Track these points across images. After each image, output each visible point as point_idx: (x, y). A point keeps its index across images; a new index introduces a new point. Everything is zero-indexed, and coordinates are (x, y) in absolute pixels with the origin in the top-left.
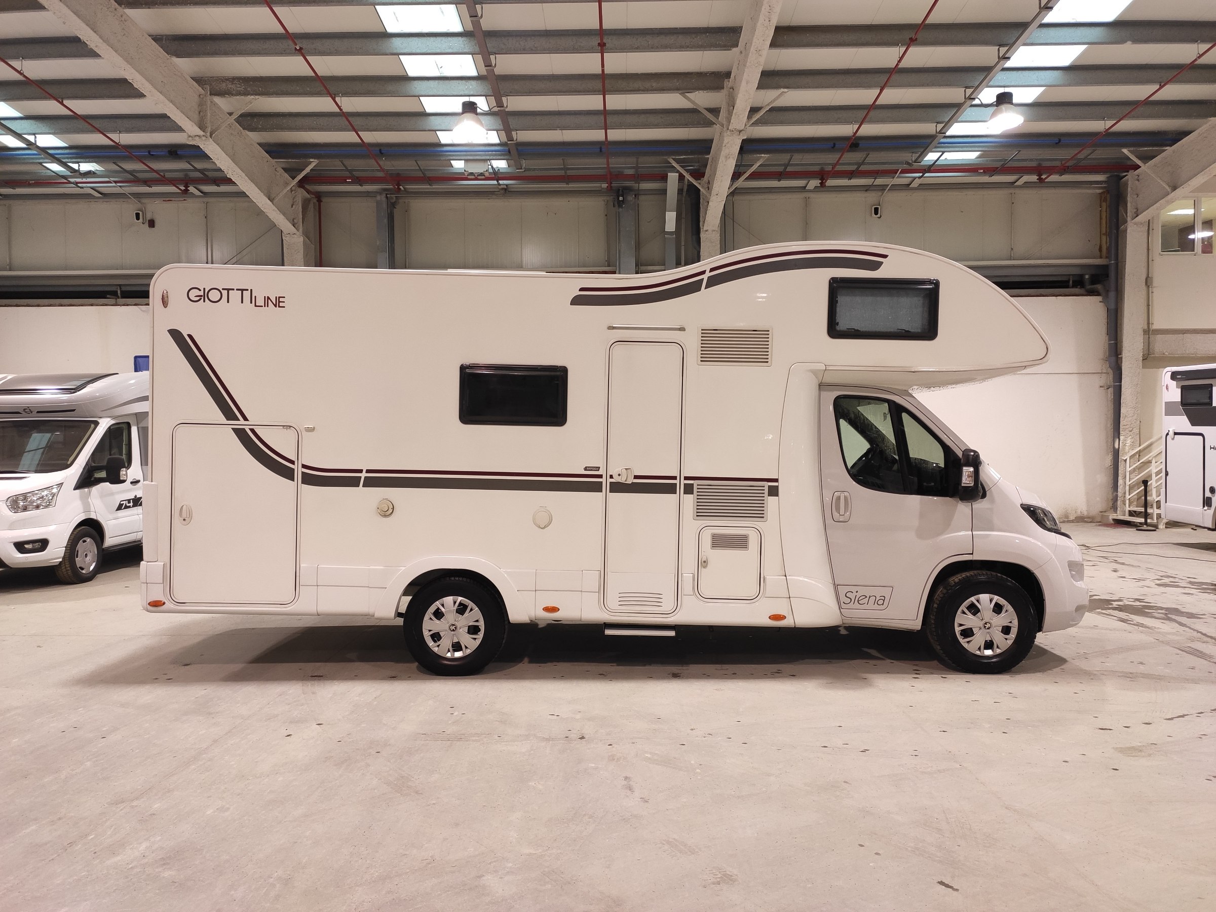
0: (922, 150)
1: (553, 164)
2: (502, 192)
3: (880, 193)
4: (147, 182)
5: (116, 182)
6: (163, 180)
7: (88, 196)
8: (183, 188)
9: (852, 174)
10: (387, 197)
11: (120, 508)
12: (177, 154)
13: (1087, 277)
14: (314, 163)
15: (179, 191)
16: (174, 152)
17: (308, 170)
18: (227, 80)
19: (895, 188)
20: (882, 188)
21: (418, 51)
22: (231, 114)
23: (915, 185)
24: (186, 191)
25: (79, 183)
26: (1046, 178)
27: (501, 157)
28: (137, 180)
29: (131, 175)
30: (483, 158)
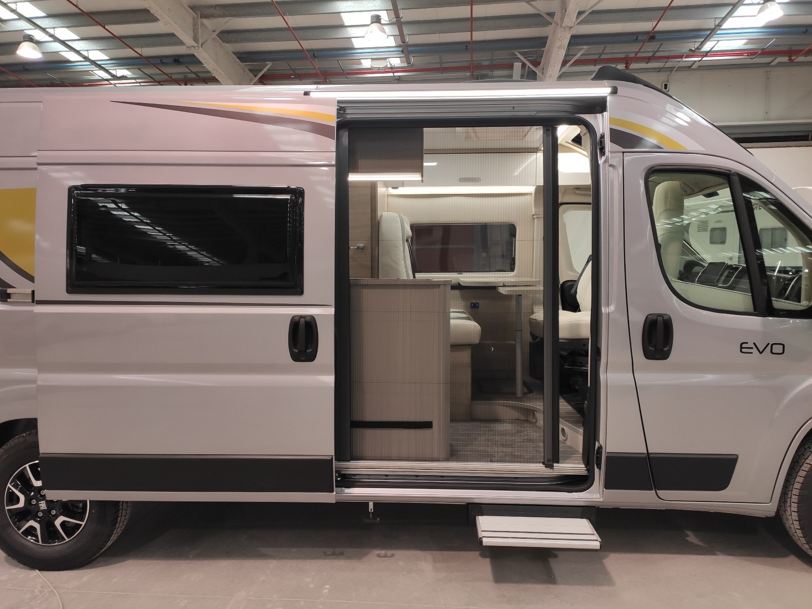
0: (703, 40)
1: (432, 60)
2: (397, 81)
3: (669, 74)
4: (160, 82)
5: (140, 83)
6: (171, 80)
9: (649, 59)
12: (179, 62)
14: (269, 65)
16: (177, 60)
17: (265, 70)
18: (212, 6)
19: (681, 69)
20: (671, 69)
22: (214, 31)
23: (695, 66)
25: (115, 84)
26: (795, 59)
27: (398, 56)
28: (154, 81)
29: (149, 76)
30: (385, 57)
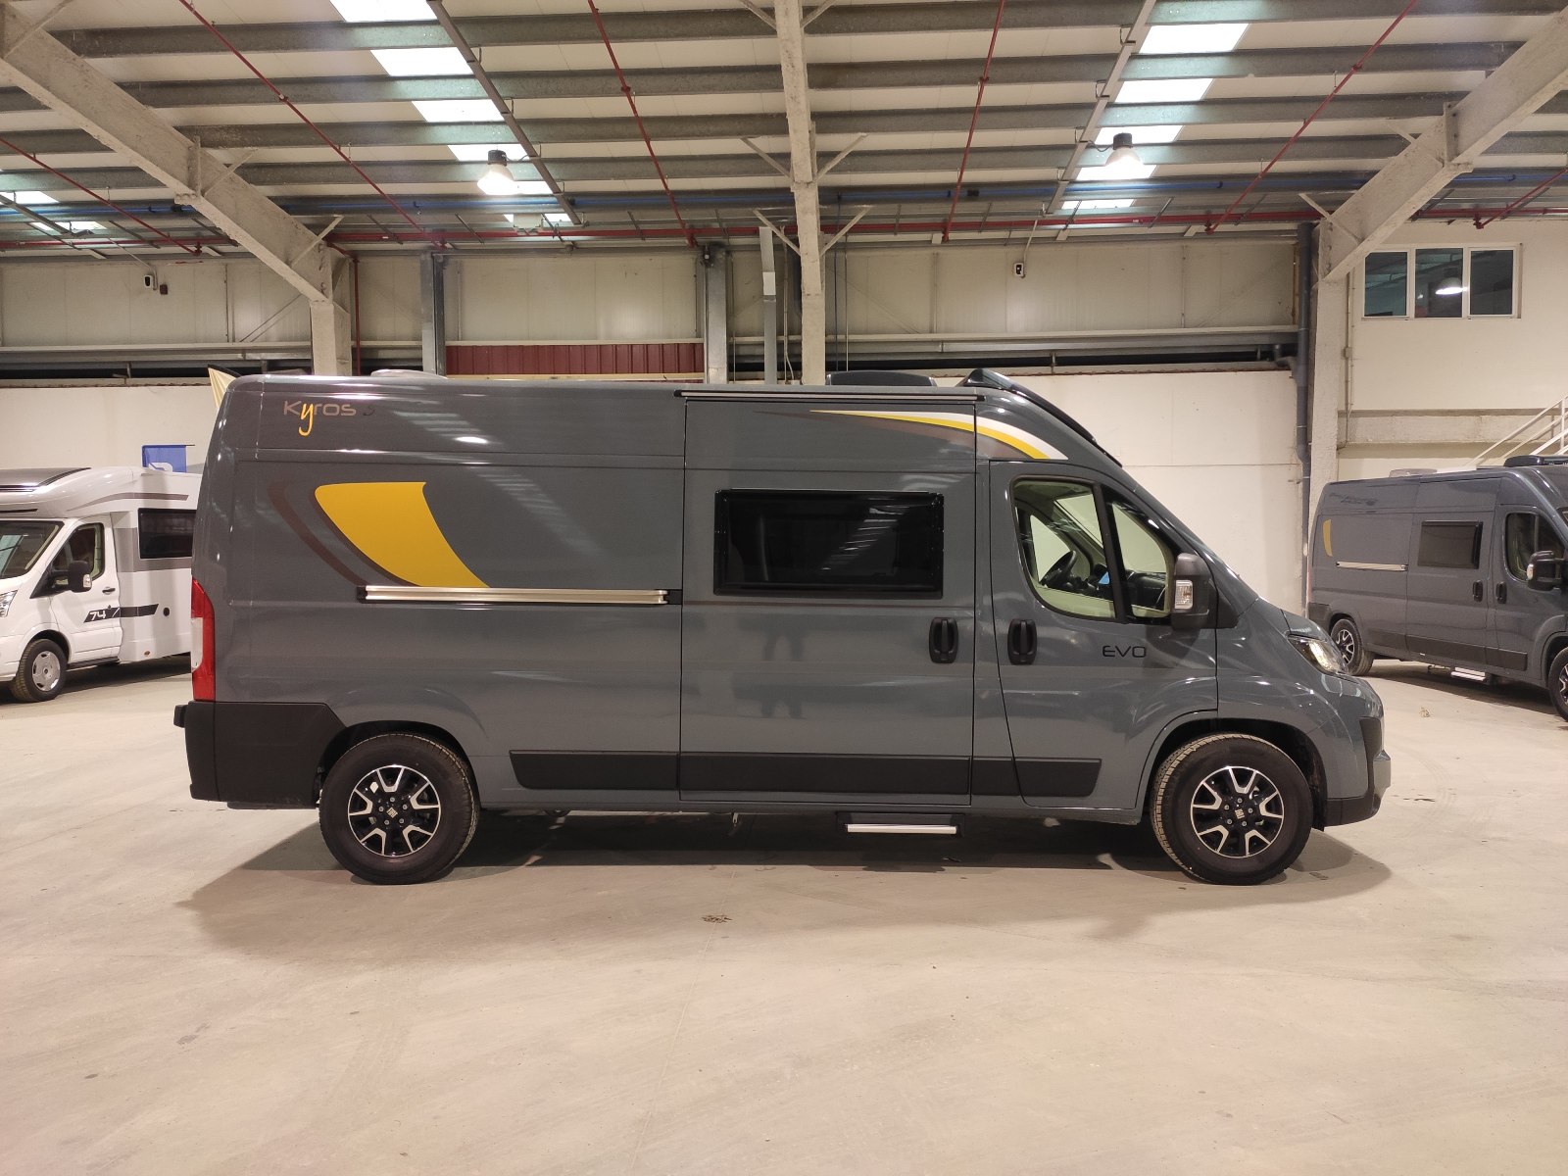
0: (1050, 198)
1: (619, 218)
2: (569, 249)
3: (1021, 249)
4: (152, 242)
5: (117, 243)
6: (166, 239)
7: (87, 258)
8: (194, 249)
9: (979, 226)
10: (432, 257)
11: (89, 619)
13: (1277, 347)
14: (338, 219)
15: (186, 251)
17: (331, 227)
18: (221, 128)
19: (1037, 241)
20: (1023, 241)
21: (425, 97)
22: (228, 165)
23: (1062, 237)
24: (198, 252)
25: (74, 244)
26: (1215, 228)
27: (557, 210)
28: (141, 240)
29: (133, 234)
30: (536, 211)
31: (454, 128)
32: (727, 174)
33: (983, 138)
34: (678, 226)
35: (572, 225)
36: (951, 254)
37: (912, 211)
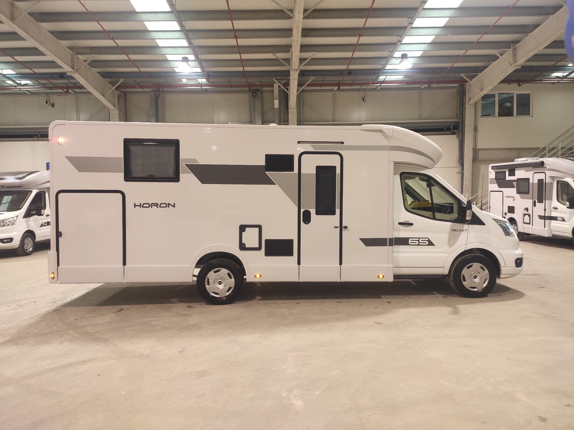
0: (377, 75)
1: (224, 80)
2: (204, 91)
3: (364, 92)
4: (50, 88)
5: (37, 88)
6: (57, 87)
7: (24, 94)
8: (66, 90)
9: (351, 84)
10: (155, 94)
11: (42, 226)
12: (63, 77)
13: (452, 127)
14: (122, 80)
15: (64, 92)
17: (119, 83)
18: (83, 48)
19: (370, 90)
20: (365, 90)
21: (162, 38)
22: (85, 61)
23: (379, 88)
24: (67, 92)
25: (20, 88)
26: (431, 86)
27: (203, 78)
28: (46, 87)
29: (43, 85)
30: (194, 78)
31: (169, 49)
32: (265, 66)
33: (357, 54)
34: (246, 84)
35: (207, 83)
36: (340, 94)
37: (328, 79)
